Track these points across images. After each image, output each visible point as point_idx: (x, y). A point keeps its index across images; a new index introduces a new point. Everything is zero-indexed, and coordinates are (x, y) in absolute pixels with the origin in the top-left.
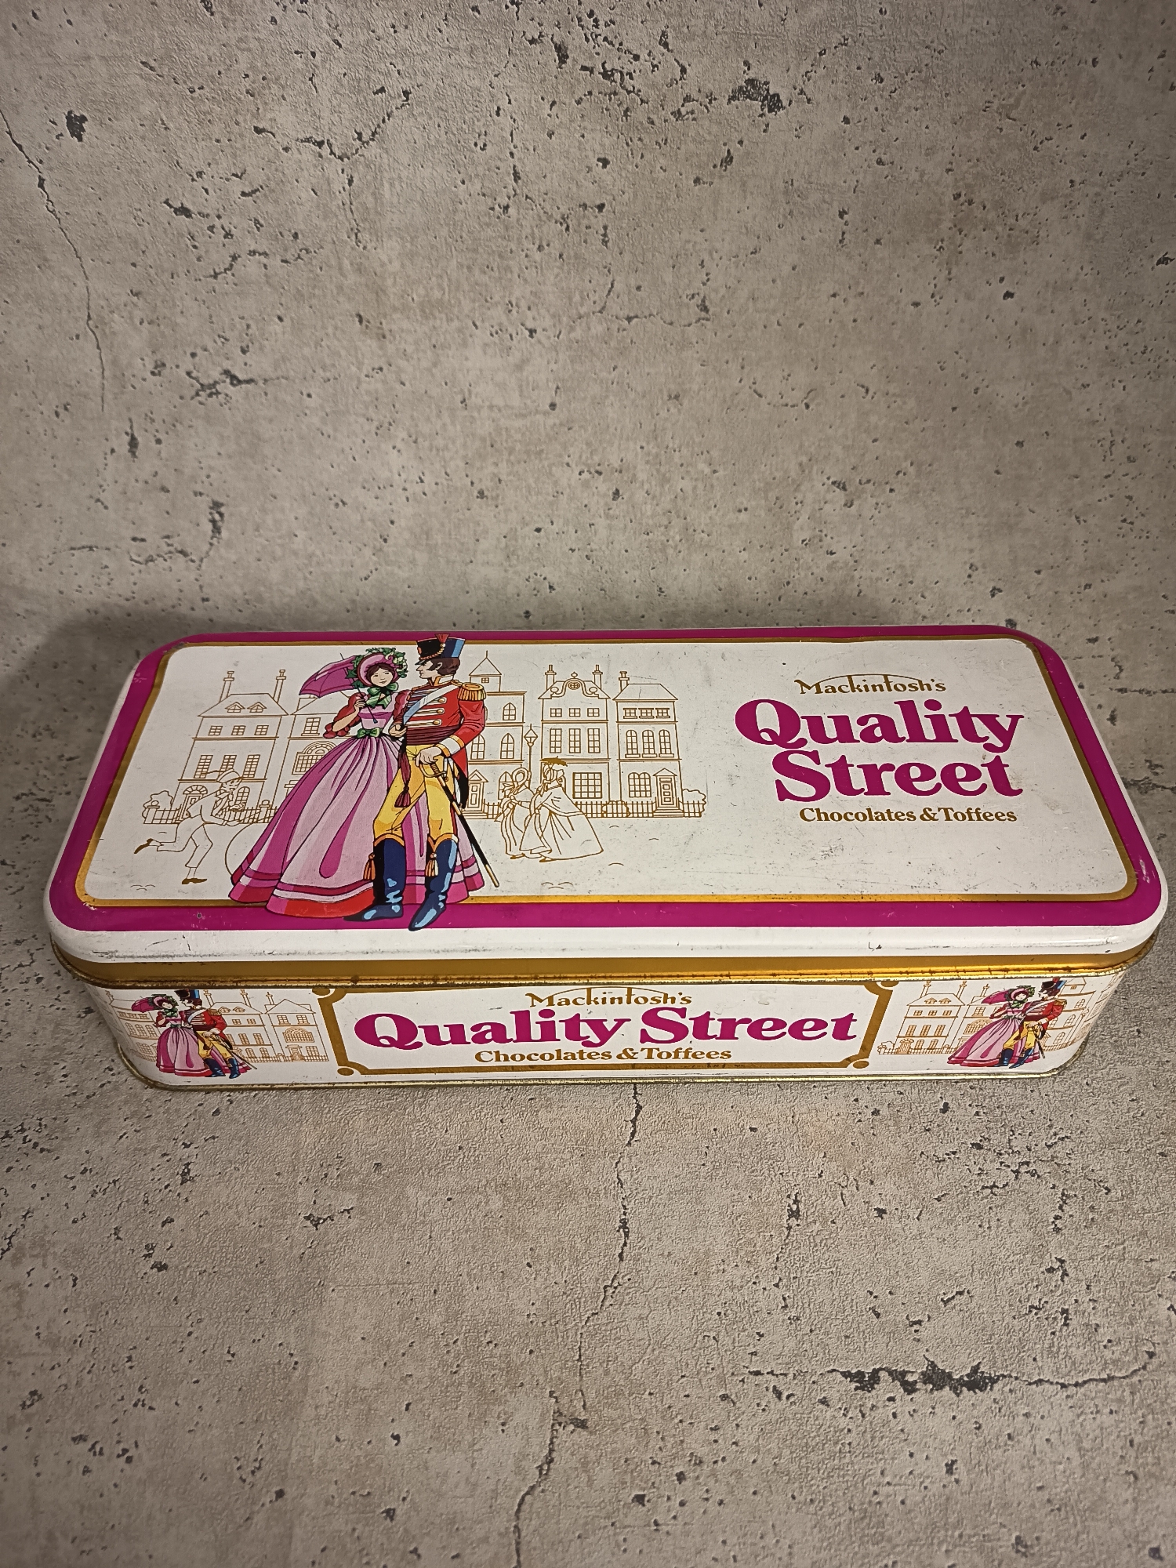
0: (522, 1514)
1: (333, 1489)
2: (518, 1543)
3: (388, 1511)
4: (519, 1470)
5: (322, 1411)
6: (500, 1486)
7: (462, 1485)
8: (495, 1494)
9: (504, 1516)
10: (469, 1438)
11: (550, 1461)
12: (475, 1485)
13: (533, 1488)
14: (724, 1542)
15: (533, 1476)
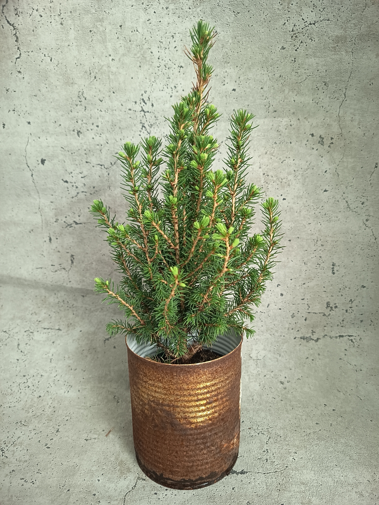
0: (126, 496)
1: (81, 489)
2: (124, 501)
3: (94, 494)
4: (127, 488)
5: (82, 474)
6: (122, 491)
7: (113, 490)
8: (121, 492)
9: (122, 496)
10: (116, 481)
11: (135, 486)
12: (116, 490)
13: (130, 491)
14: (175, 503)
15: (130, 489)
